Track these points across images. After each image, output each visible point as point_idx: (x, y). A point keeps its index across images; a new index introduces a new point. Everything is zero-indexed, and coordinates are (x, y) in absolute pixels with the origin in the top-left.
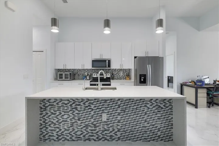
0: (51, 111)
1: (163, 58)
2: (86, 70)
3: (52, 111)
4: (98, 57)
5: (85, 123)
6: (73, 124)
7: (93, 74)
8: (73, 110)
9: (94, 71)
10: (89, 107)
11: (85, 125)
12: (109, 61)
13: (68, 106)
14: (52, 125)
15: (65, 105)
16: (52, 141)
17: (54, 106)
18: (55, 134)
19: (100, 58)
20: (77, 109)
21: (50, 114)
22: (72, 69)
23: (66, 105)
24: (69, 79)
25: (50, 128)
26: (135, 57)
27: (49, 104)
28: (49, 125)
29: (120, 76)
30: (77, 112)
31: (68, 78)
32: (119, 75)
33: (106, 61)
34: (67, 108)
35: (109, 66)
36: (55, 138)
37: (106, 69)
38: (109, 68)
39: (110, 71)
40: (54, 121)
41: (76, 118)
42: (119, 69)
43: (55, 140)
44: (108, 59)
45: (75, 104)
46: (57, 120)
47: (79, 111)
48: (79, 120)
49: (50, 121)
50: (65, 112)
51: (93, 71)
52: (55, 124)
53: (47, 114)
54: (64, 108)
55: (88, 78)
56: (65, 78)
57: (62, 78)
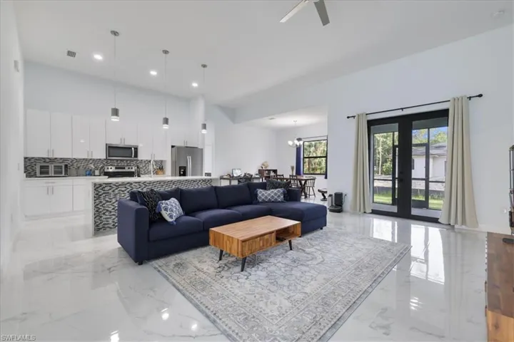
0: (105, 199)
1: (202, 149)
2: (91, 161)
3: (107, 199)
4: (116, 142)
7: (106, 167)
12: (136, 149)
14: (107, 214)
16: (108, 229)
18: (110, 221)
19: (120, 143)
21: (104, 202)
22: (61, 159)
24: (63, 175)
25: (104, 217)
26: (173, 147)
27: (103, 192)
28: (104, 214)
29: (149, 170)
31: (62, 173)
33: (131, 148)
35: (136, 155)
36: (111, 226)
37: (127, 160)
39: (134, 163)
40: (110, 209)
43: (111, 228)
44: (134, 146)
46: (113, 207)
49: (104, 210)
52: (111, 212)
53: (101, 202)
55: (97, 172)
56: (55, 173)
57: (48, 173)
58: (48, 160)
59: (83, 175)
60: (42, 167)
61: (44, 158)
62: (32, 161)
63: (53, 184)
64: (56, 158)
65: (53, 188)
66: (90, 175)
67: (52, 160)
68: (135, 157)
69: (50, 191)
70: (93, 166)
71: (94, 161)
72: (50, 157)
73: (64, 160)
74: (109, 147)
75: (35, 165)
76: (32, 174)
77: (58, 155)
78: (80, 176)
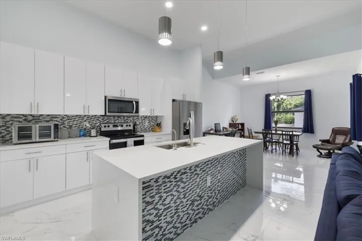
0: (145, 199)
2: (85, 118)
4: (115, 94)
5: (191, 199)
6: (178, 208)
7: (103, 125)
8: (178, 183)
9: (103, 119)
10: (195, 173)
11: (191, 202)
12: (137, 103)
13: (171, 180)
15: (167, 180)
17: (151, 188)
19: (119, 96)
20: (183, 180)
23: (169, 180)
24: (53, 138)
26: (174, 101)
29: (145, 127)
30: (182, 185)
31: (49, 136)
32: (143, 125)
33: (132, 102)
34: (171, 184)
35: (137, 111)
37: (124, 116)
38: (136, 114)
39: (131, 119)
40: (152, 218)
41: (182, 196)
42: (143, 116)
44: (135, 99)
45: (180, 174)
47: (185, 183)
48: (184, 198)
50: (167, 192)
51: (100, 119)
52: (153, 223)
54: (166, 185)
55: (93, 132)
56: (41, 136)
57: (30, 137)
58: (30, 118)
59: (76, 137)
60: (20, 129)
61: (25, 116)
62: (8, 119)
63: (38, 155)
64: (42, 115)
65: (37, 160)
66: (84, 135)
67: (37, 118)
68: (135, 113)
69: (33, 166)
70: (88, 125)
71: (89, 118)
72: (33, 113)
73: (53, 117)
74: (109, 100)
75: (12, 124)
76: (8, 137)
77: (45, 111)
78: (72, 137)
